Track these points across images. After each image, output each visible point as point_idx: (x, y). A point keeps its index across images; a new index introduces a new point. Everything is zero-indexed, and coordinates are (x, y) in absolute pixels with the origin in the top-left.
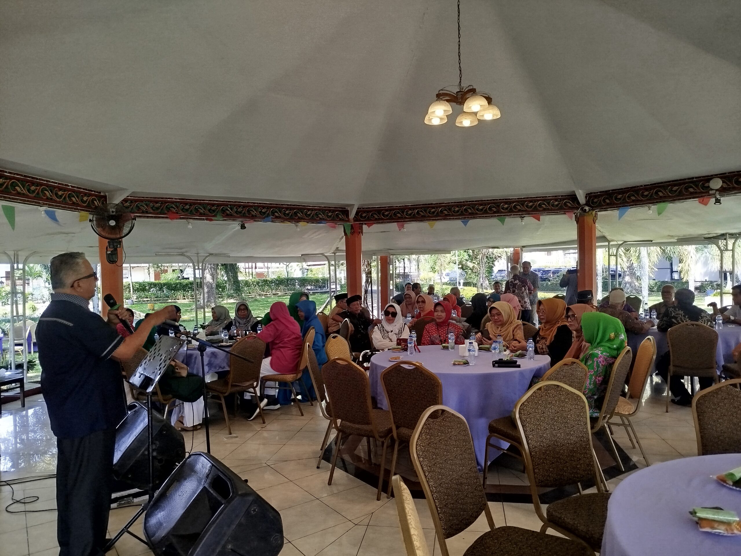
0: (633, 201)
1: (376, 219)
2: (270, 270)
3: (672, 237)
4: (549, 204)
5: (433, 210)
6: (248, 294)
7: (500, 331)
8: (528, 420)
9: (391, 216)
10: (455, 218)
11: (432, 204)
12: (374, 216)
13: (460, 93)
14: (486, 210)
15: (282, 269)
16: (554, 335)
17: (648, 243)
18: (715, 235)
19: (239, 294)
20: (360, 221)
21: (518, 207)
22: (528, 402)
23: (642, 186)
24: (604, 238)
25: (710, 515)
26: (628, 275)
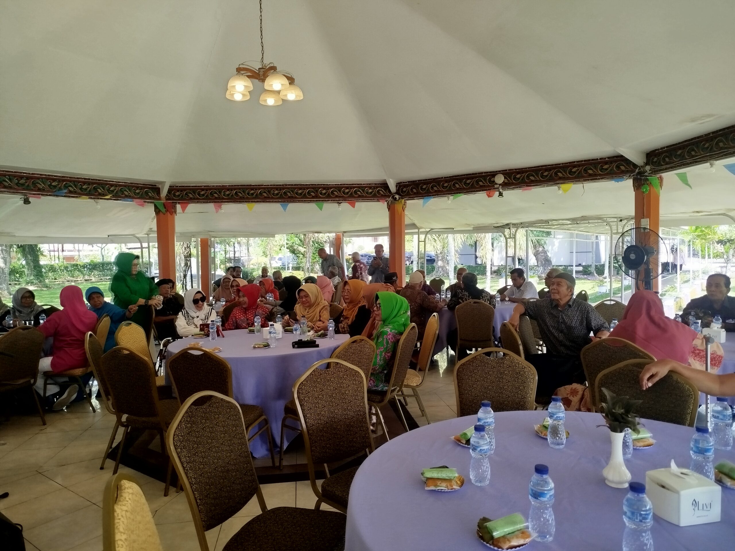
0: (436, 191)
1: (191, 199)
2: (81, 253)
3: (469, 225)
4: (363, 191)
5: (252, 192)
6: (54, 280)
7: (308, 312)
8: (306, 399)
9: (207, 196)
10: (275, 201)
11: (251, 185)
12: (188, 195)
13: (262, 70)
14: (305, 194)
15: (97, 252)
16: (355, 315)
17: (451, 230)
18: (502, 225)
19: (40, 280)
20: (173, 199)
21: (335, 193)
22: (307, 382)
23: (442, 178)
24: (413, 226)
25: (434, 474)
26: (440, 260)
